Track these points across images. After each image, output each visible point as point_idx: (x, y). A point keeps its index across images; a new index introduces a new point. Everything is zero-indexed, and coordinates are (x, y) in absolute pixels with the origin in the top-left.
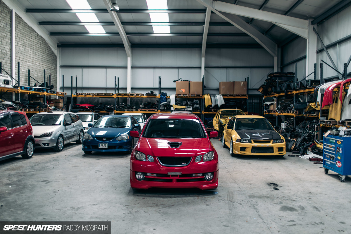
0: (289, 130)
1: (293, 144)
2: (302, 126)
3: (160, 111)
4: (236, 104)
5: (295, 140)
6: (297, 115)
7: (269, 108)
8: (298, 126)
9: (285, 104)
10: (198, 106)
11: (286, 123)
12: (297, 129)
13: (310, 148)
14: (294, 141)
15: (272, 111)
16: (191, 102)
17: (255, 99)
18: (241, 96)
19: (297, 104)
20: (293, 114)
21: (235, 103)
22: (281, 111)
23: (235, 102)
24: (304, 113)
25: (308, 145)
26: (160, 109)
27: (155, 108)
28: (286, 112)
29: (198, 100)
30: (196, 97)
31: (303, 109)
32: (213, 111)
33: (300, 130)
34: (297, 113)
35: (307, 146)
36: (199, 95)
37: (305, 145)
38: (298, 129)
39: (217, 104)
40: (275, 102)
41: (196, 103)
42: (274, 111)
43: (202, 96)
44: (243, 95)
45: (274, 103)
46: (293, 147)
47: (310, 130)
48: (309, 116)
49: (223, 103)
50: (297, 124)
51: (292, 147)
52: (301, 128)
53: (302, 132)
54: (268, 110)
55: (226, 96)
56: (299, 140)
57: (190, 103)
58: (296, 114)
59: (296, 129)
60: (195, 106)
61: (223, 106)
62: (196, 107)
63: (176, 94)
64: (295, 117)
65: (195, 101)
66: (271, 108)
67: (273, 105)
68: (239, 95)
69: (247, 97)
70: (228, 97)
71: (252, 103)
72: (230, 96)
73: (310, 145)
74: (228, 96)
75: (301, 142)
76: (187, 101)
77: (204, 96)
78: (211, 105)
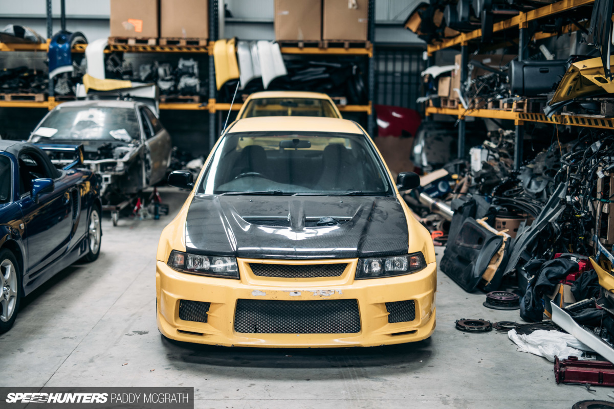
0: (495, 180)
1: (495, 254)
2: (545, 168)
3: (56, 100)
4: (327, 75)
5: (506, 237)
6: (526, 119)
7: (436, 92)
8: (530, 166)
9: (491, 74)
10: (193, 82)
11: (488, 148)
12: (524, 179)
13: (565, 290)
14: (498, 241)
15: (446, 100)
16: (167, 68)
17: (403, 60)
18: (347, 45)
19: (525, 66)
20: (512, 115)
21: (325, 72)
22: (473, 102)
23: (323, 69)
24: (548, 109)
25: (557, 270)
26: (56, 94)
27: (38, 90)
28: (490, 105)
29: (195, 60)
30: (185, 50)
31: (548, 90)
33: (533, 183)
34: (525, 108)
35: (551, 280)
36: (197, 43)
37: (544, 271)
38: (528, 180)
39: (257, 74)
40: (457, 68)
41: (185, 70)
42: (453, 102)
43: (208, 45)
44: (354, 45)
45: (454, 70)
46: (494, 267)
47: (574, 190)
48: (575, 124)
49: (281, 70)
50: (527, 156)
51: (486, 268)
52: (540, 175)
53: (542, 193)
54: (434, 96)
55: (294, 44)
56: (522, 240)
57: (165, 71)
58: (522, 115)
59: (520, 177)
60: (186, 81)
61: (277, 84)
62: (186, 85)
63: (110, 38)
64: (520, 126)
65: (183, 65)
66: (444, 89)
67: (448, 79)
68: (340, 45)
69: (368, 49)
70: (301, 48)
71: (393, 73)
72: (308, 45)
73: (567, 274)
74: (301, 45)
75: (528, 251)
76: (157, 63)
77: (213, 47)
78: (238, 77)
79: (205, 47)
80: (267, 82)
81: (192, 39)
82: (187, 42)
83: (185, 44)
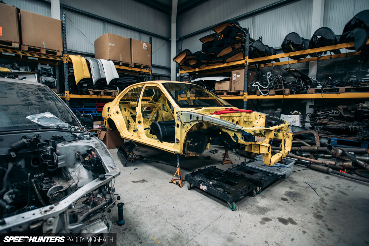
4: (136, 81)
10: (51, 79)
18: (142, 67)
21: (134, 79)
30: (44, 57)
32: (91, 93)
36: (55, 53)
39: (102, 76)
40: (237, 76)
41: (44, 71)
43: (63, 56)
49: (116, 75)
55: (118, 63)
62: (46, 81)
65: (42, 68)
66: (224, 86)
68: (139, 67)
69: (149, 70)
70: (121, 66)
72: (125, 64)
77: (67, 58)
78: (90, 77)
79: (60, 57)
80: (108, 81)
81: (51, 50)
82: (46, 51)
83: (45, 52)
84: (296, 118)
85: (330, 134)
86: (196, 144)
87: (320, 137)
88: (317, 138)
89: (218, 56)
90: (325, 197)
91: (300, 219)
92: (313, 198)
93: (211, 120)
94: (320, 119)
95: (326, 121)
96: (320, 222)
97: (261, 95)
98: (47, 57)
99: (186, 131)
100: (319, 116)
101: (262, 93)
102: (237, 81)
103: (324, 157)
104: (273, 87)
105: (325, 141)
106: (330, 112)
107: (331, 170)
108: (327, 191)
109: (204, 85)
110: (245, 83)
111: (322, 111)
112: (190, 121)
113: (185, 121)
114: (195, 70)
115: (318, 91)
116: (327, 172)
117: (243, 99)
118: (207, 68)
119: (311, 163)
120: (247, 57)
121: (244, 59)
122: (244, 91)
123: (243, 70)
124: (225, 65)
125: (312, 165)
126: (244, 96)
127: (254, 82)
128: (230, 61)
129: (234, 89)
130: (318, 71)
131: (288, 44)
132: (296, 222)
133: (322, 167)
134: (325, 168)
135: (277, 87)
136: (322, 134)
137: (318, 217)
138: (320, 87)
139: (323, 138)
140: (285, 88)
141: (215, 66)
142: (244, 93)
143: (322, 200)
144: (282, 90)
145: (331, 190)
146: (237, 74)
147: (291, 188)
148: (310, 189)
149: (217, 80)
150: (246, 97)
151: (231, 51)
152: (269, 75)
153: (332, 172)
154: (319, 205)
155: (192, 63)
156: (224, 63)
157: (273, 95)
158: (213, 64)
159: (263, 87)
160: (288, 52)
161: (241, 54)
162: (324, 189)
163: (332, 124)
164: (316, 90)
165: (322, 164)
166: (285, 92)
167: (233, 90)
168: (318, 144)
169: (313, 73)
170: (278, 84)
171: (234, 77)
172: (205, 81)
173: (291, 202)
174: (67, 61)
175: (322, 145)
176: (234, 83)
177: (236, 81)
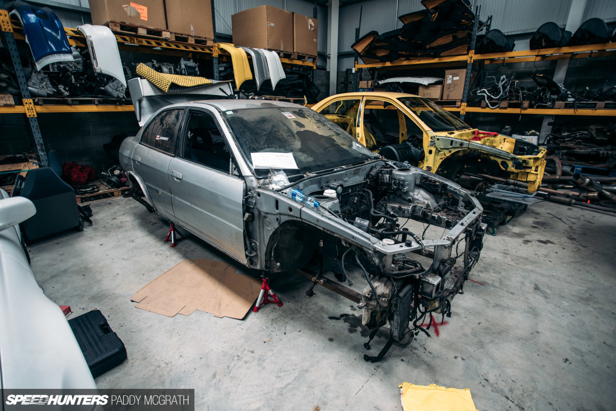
18: (306, 59)
29: (194, 61)
30: (191, 49)
36: (205, 43)
40: (453, 79)
43: (213, 46)
49: (282, 75)
55: (288, 56)
57: (171, 70)
65: (185, 65)
68: (302, 57)
69: (314, 63)
74: (282, 54)
76: (155, 62)
77: (217, 48)
78: (252, 79)
79: (210, 48)
80: (274, 83)
81: (200, 38)
82: (195, 40)
83: (193, 42)
84: (533, 140)
85: (574, 161)
86: (445, 172)
87: (562, 164)
88: (559, 166)
89: (428, 47)
90: (573, 225)
91: (557, 240)
92: (562, 226)
93: (480, 147)
94: (564, 142)
95: (572, 145)
96: (574, 242)
97: (488, 106)
98: (195, 48)
99: (441, 158)
100: (564, 137)
101: (489, 104)
102: (454, 85)
103: (563, 188)
104: (507, 97)
105: (568, 169)
106: (579, 133)
107: (574, 201)
108: (574, 220)
109: (401, 89)
110: (464, 89)
111: (568, 132)
112: (449, 147)
113: (442, 147)
114: (384, 64)
115: (567, 106)
116: (569, 204)
117: (459, 112)
118: (405, 63)
119: (550, 193)
120: (473, 51)
121: (467, 54)
122: (462, 101)
123: (465, 70)
124: (436, 60)
125: (552, 197)
126: (462, 107)
127: (479, 88)
128: (447, 55)
129: (448, 96)
130: (568, 74)
131: (540, 39)
132: (554, 242)
133: (563, 199)
134: (568, 200)
135: (513, 98)
136: (564, 160)
137: (571, 239)
138: (571, 100)
139: (565, 165)
140: (524, 99)
141: (419, 61)
142: (463, 104)
143: (571, 227)
144: (519, 102)
145: (577, 220)
146: (454, 75)
147: (536, 218)
148: (555, 219)
149: (423, 83)
150: (464, 109)
151: (450, 41)
152: (504, 80)
153: (575, 204)
154: (570, 231)
155: (381, 54)
156: (434, 57)
157: (505, 108)
158: (416, 57)
159: (492, 96)
160: (536, 49)
161: (466, 47)
162: (570, 219)
163: (579, 148)
164: (566, 104)
165: (564, 195)
166: (524, 104)
167: (445, 98)
168: (559, 173)
169: (560, 77)
170: (514, 94)
171: (449, 79)
172: (404, 83)
173: (543, 229)
174: (217, 54)
175: (564, 173)
176: (449, 89)
177: (451, 86)
